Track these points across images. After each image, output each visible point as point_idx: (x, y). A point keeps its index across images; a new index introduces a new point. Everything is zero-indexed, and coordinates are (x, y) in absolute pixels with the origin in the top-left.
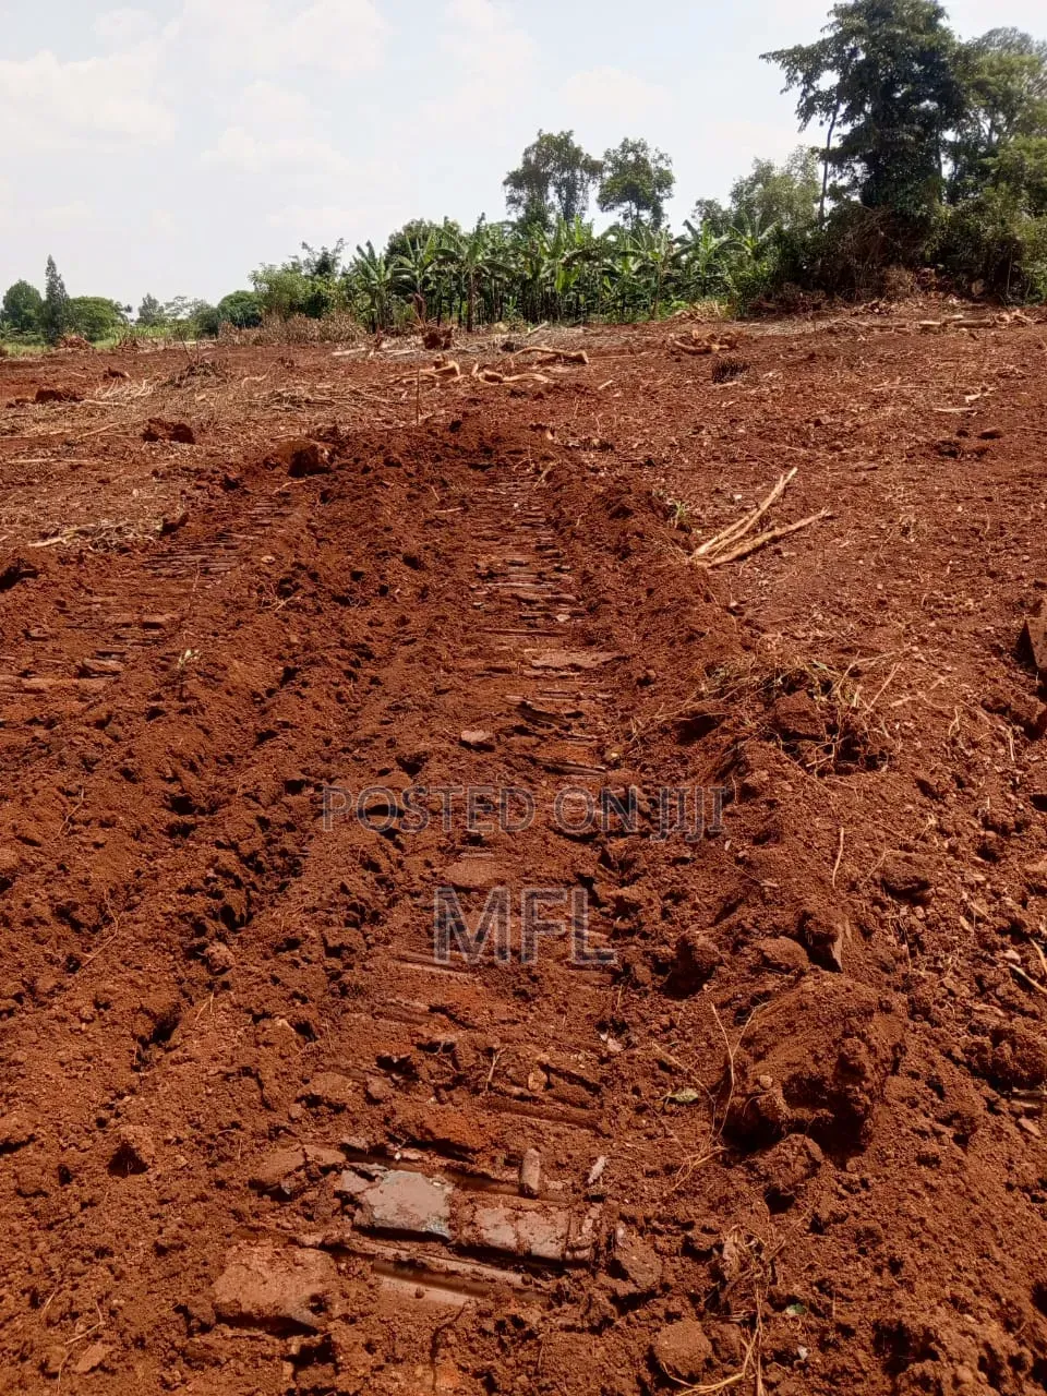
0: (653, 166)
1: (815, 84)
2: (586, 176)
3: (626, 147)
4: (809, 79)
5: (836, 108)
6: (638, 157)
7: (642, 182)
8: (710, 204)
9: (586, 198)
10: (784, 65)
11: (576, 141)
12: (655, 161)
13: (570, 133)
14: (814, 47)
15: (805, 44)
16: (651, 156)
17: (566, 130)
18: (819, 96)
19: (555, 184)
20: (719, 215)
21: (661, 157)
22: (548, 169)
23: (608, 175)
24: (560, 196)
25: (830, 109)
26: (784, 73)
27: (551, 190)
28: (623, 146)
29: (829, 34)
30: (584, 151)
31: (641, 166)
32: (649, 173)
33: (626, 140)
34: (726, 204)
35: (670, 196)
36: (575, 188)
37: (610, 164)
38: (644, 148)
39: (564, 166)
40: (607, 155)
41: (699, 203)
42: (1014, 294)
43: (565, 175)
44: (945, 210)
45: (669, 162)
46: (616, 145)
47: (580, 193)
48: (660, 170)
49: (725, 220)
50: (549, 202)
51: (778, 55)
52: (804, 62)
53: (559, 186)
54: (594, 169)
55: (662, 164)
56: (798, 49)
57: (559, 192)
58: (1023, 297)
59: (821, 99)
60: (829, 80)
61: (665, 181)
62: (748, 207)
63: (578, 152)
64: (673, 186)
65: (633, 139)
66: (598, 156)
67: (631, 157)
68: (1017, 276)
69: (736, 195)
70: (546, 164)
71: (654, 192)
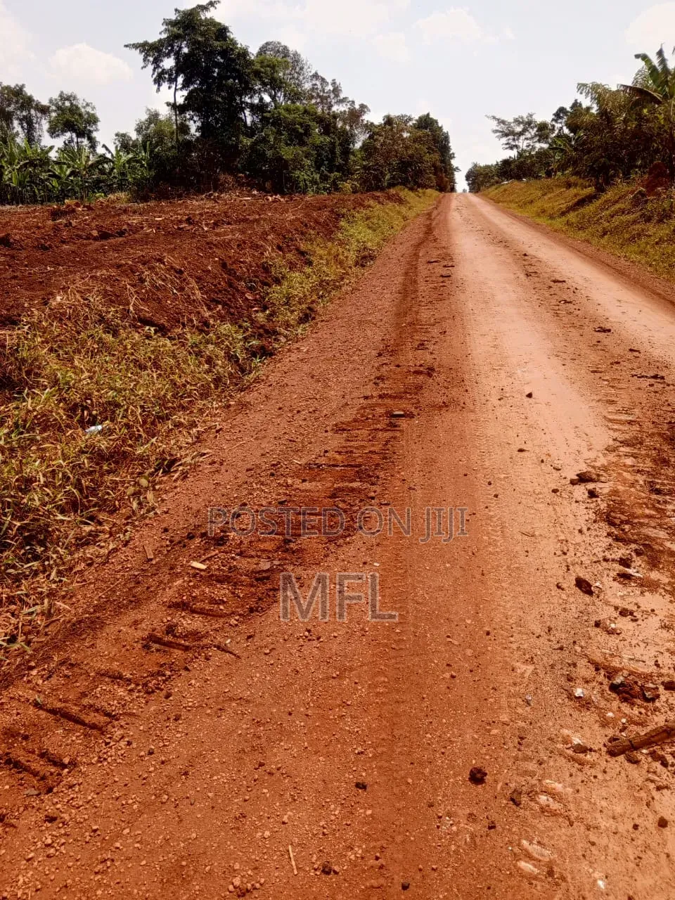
0: (83, 110)
1: (161, 65)
2: (39, 115)
3: (63, 97)
4: (157, 62)
5: (175, 80)
6: (72, 104)
7: (77, 121)
8: (124, 135)
9: (42, 130)
10: (141, 52)
11: (29, 91)
12: (84, 107)
13: (23, 86)
14: (155, 43)
15: (150, 41)
16: (81, 104)
17: (20, 84)
18: (164, 72)
19: (18, 119)
20: (131, 143)
21: (88, 105)
22: (11, 108)
23: (54, 114)
24: (22, 127)
25: (172, 80)
26: (142, 56)
27: (16, 123)
28: (60, 96)
29: (164, 36)
30: (35, 99)
31: (74, 110)
32: (80, 115)
33: (62, 92)
34: (134, 136)
35: (97, 130)
36: (32, 123)
37: (54, 108)
38: (75, 98)
39: (22, 108)
40: (51, 101)
41: (117, 135)
42: (288, 189)
43: (24, 113)
44: (247, 142)
45: (93, 108)
46: (56, 96)
47: (37, 126)
48: (88, 113)
49: (135, 145)
50: (15, 131)
51: (136, 46)
52: (153, 51)
53: (21, 120)
54: (44, 110)
55: (89, 109)
56: (146, 44)
57: (21, 124)
58: (293, 191)
59: (166, 73)
60: (168, 63)
61: (93, 120)
62: (147, 138)
63: (30, 99)
64: (99, 123)
65: (67, 92)
66: (45, 102)
67: (67, 104)
68: (289, 179)
69: (139, 130)
70: (9, 105)
71: (86, 127)
